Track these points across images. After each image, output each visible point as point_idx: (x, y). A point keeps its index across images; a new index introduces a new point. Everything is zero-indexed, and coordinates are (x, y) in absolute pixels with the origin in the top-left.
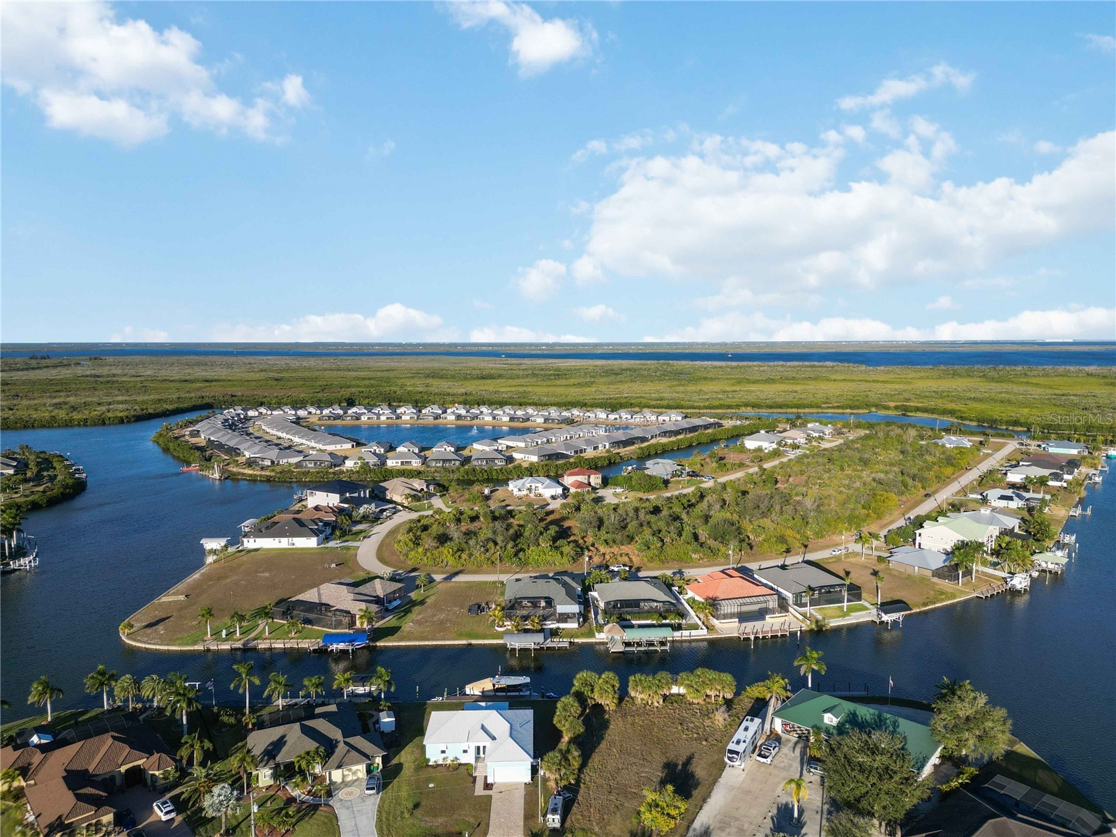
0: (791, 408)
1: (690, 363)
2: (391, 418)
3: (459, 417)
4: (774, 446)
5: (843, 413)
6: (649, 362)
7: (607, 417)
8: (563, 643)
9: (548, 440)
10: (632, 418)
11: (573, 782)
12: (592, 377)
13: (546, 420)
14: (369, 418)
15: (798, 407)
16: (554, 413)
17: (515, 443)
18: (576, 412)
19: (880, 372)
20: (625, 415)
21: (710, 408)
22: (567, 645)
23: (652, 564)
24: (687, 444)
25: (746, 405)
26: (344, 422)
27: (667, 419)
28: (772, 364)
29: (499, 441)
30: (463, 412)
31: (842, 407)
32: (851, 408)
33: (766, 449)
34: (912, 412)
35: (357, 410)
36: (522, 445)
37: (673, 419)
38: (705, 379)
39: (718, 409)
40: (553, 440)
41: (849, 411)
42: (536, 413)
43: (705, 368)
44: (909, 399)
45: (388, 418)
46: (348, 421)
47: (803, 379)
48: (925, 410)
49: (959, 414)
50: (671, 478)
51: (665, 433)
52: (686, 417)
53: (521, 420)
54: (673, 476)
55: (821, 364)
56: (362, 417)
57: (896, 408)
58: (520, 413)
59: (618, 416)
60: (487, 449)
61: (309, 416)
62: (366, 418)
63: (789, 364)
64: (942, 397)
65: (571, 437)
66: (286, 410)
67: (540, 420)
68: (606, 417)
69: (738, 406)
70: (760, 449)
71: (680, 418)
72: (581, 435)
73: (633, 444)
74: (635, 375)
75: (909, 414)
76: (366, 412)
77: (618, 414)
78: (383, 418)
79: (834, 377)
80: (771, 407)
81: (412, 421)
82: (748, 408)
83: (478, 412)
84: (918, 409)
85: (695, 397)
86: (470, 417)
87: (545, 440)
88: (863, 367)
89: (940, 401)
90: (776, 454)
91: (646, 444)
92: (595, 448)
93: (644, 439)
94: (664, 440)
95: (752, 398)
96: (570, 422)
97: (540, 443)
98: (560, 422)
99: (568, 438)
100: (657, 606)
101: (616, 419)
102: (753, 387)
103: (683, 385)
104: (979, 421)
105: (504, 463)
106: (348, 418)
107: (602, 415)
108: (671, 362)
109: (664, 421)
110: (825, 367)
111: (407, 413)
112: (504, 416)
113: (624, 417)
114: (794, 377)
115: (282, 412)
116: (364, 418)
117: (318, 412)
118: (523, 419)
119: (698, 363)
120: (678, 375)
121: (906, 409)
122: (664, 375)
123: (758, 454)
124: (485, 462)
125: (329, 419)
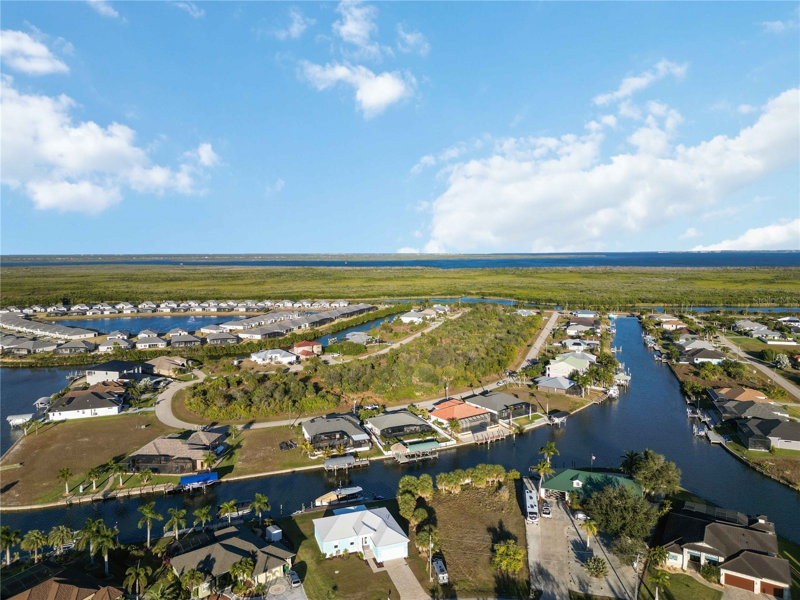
0: (413, 296)
1: (327, 267)
2: (114, 313)
3: (173, 310)
4: (421, 320)
5: (445, 298)
6: (297, 267)
7: (293, 305)
8: (365, 462)
9: (259, 324)
10: (311, 305)
11: (438, 551)
12: (261, 279)
13: (247, 310)
14: (93, 314)
15: (418, 295)
16: (250, 304)
17: (234, 327)
18: (268, 303)
19: (452, 272)
20: (306, 304)
21: (361, 298)
22: (368, 462)
23: (391, 402)
24: (361, 322)
25: (384, 295)
26: (71, 318)
27: (337, 305)
28: (382, 268)
29: (220, 326)
30: (175, 306)
31: (445, 294)
32: (450, 294)
33: (416, 322)
34: (487, 296)
35: (80, 307)
36: (241, 328)
37: (342, 305)
38: (345, 278)
39: (367, 298)
40: (263, 323)
41: (449, 297)
42: (236, 304)
43: (340, 271)
44: (481, 289)
45: (111, 313)
46: (74, 317)
47: (408, 277)
48: (495, 295)
49: (515, 296)
50: (366, 344)
51: (343, 315)
52: (349, 304)
53: (227, 310)
54: (368, 343)
55: (414, 268)
56: (88, 313)
57: (477, 294)
58: (223, 305)
59: (301, 305)
60: (214, 332)
61: (35, 314)
62: (91, 313)
63: (393, 268)
64: (499, 287)
65: (275, 321)
66: (12, 310)
67: (243, 310)
68: (291, 306)
69: (379, 296)
70: (412, 323)
71: (346, 305)
72: (282, 319)
73: (324, 323)
74: (294, 277)
75: (486, 297)
76: (88, 308)
77: (301, 303)
78: (106, 313)
79: (427, 276)
80: (400, 296)
81: (133, 315)
82: (386, 297)
83: (188, 305)
84: (490, 294)
85: (347, 291)
86: (184, 310)
87: (257, 323)
88: (441, 270)
89: (499, 289)
90: (424, 325)
91: (333, 323)
92: (300, 327)
93: (331, 320)
94: (344, 320)
95: (384, 290)
96: (267, 310)
97: (253, 326)
98: (258, 311)
99: (273, 321)
100: (415, 429)
101: (300, 307)
102: (381, 283)
103: (332, 283)
104: (528, 300)
105: (235, 342)
106: (74, 314)
107: (289, 304)
108: (313, 267)
109: (336, 307)
110: (417, 269)
111: (127, 309)
112: (212, 308)
113: (306, 305)
114: (403, 276)
115: (8, 311)
116: (89, 314)
117: (43, 310)
118: (229, 309)
119: (332, 267)
120: (323, 276)
121: (483, 295)
122: (314, 276)
123: (412, 325)
124: (220, 342)
125: (57, 316)
